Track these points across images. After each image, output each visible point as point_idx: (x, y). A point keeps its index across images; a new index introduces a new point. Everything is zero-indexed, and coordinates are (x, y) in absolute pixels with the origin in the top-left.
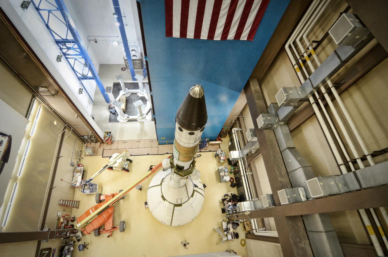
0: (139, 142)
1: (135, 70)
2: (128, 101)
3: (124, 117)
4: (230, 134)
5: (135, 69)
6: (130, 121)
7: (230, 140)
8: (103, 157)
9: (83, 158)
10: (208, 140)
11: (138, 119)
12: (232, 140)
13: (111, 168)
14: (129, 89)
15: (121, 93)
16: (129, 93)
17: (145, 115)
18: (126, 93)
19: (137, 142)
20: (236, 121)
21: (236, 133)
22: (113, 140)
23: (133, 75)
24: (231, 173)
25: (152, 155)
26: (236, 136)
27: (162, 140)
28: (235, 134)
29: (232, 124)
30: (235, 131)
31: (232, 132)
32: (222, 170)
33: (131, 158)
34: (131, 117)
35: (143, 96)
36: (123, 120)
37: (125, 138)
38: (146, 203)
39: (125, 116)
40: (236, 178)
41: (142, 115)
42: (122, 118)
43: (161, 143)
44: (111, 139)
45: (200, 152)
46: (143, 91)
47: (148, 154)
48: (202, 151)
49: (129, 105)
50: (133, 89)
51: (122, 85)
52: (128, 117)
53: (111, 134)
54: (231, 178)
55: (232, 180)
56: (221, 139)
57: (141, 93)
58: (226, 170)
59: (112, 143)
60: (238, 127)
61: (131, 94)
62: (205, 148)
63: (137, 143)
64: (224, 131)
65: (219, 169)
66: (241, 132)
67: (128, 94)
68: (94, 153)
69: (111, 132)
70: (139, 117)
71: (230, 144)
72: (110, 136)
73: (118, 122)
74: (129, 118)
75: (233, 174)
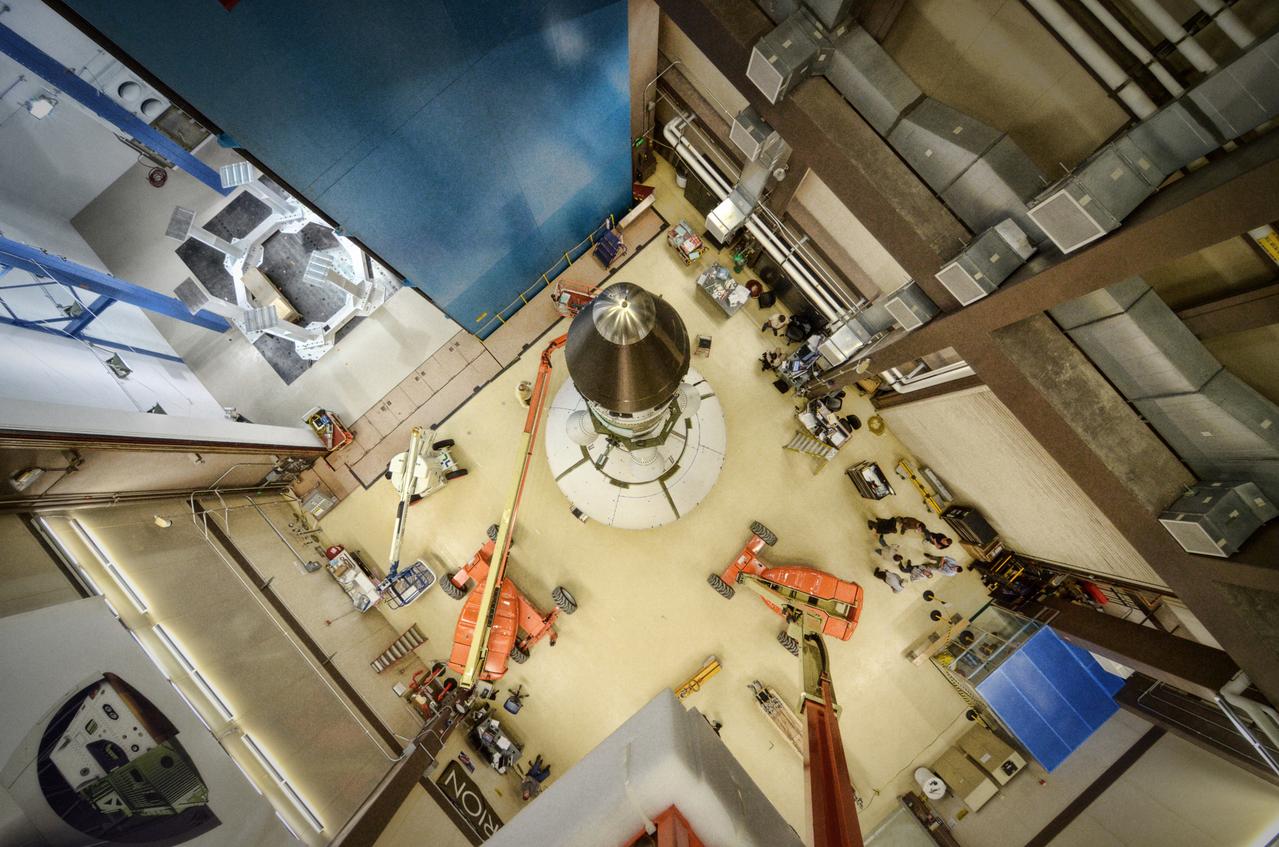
0: (423, 373)
1: (193, 153)
2: (277, 277)
3: (313, 337)
4: (668, 152)
5: (192, 149)
6: (340, 334)
7: (673, 170)
8: (366, 488)
9: (320, 530)
10: (611, 222)
11: (357, 310)
12: (681, 167)
13: (415, 499)
14: (241, 235)
15: (234, 267)
16: (253, 248)
17: (368, 286)
18: (249, 256)
19: (417, 379)
20: (658, 96)
21: (683, 139)
22: (347, 425)
23: (213, 180)
24: (738, 269)
25: (491, 384)
26: (691, 148)
27: (483, 323)
28: (682, 142)
29: (652, 114)
30: (678, 134)
31: (670, 145)
32: (709, 282)
33: (441, 434)
34: (336, 321)
35: (306, 223)
36: (320, 346)
37: (377, 394)
38: (577, 513)
39: (314, 332)
40: (763, 275)
41: (358, 291)
42: (311, 344)
43: (485, 333)
44: (342, 428)
45: (614, 272)
46: (292, 209)
47: (477, 390)
48: (615, 265)
49: (293, 288)
50: (254, 226)
51: (211, 241)
52: (327, 328)
53: (329, 414)
54: (749, 285)
55: (754, 288)
56: (647, 183)
57: (291, 222)
58: (722, 275)
59: (353, 433)
60: (678, 111)
61: (264, 244)
62: (621, 251)
63: (421, 380)
64: (640, 156)
65: (698, 285)
66: (699, 123)
67: (255, 255)
68: (335, 495)
69: (323, 408)
70: (355, 304)
71: (682, 181)
72: (330, 423)
73: (311, 363)
74: (332, 327)
75: (746, 269)
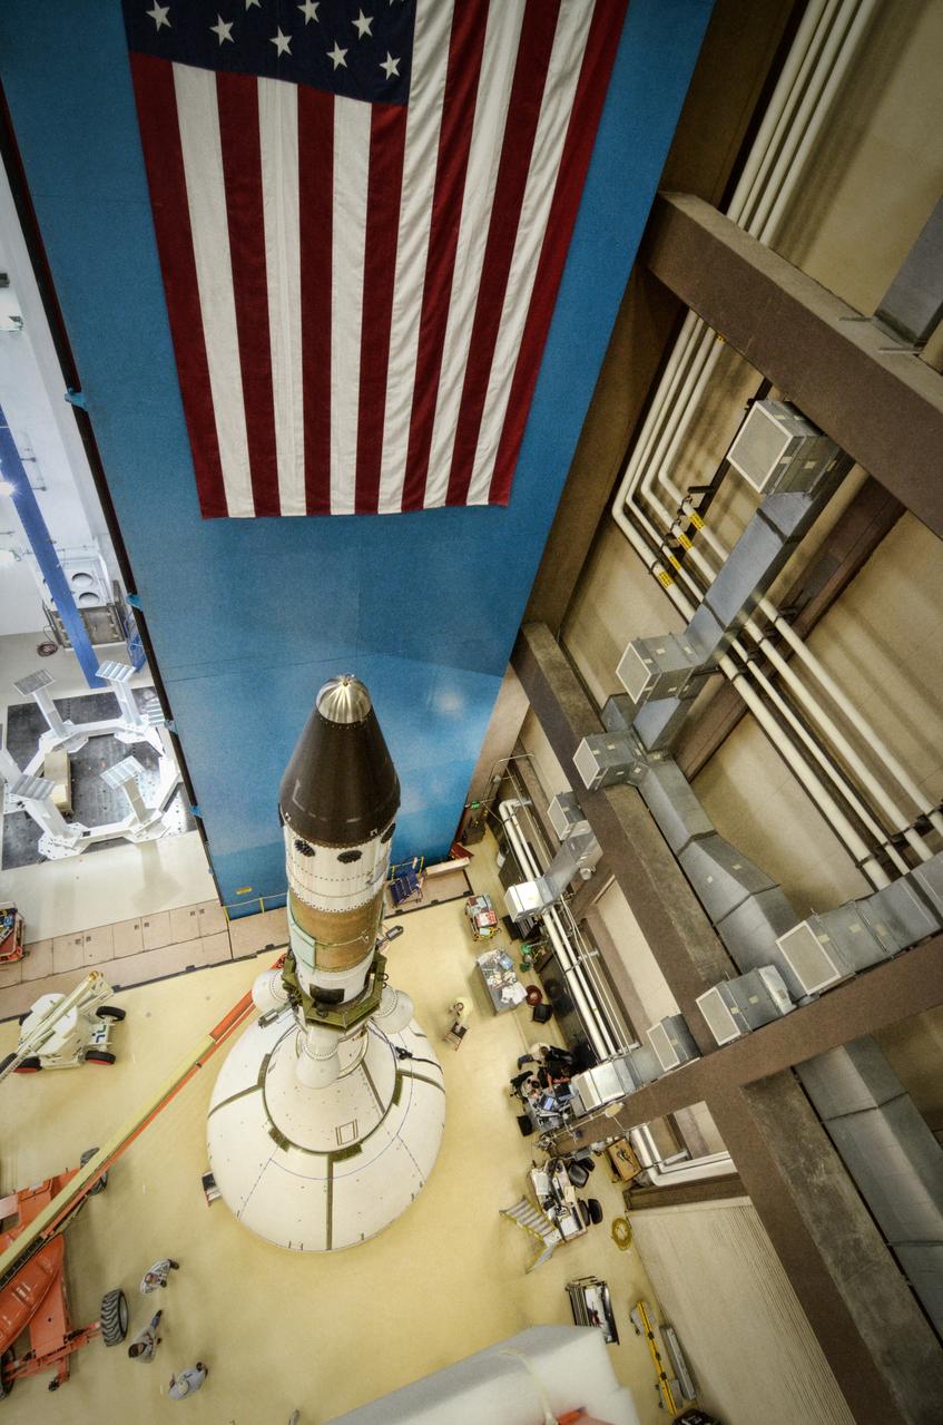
0: (147, 925)
1: (94, 647)
2: (78, 770)
3: (66, 835)
4: (495, 823)
5: (94, 643)
6: (94, 847)
7: (498, 847)
10: (419, 863)
11: (129, 832)
12: (505, 846)
13: (32, 1065)
14: (77, 722)
15: (47, 741)
16: (78, 737)
17: (154, 817)
18: (69, 741)
19: (136, 927)
20: (506, 774)
21: (514, 818)
22: (27, 940)
23: (90, 666)
24: (525, 968)
25: (209, 969)
26: (518, 827)
27: (243, 898)
28: (512, 821)
29: (496, 786)
30: (511, 812)
31: (500, 817)
32: (490, 965)
33: (116, 1001)
34: (99, 832)
35: (142, 739)
36: (66, 848)
37: (82, 923)
38: (208, 1182)
39: (71, 831)
40: (547, 986)
41: (143, 814)
42: (58, 842)
43: (238, 913)
44: (19, 940)
45: (399, 913)
46: (139, 723)
47: (191, 969)
48: (404, 908)
49: (84, 786)
50: (95, 720)
51: (47, 711)
52: (86, 834)
53: (18, 917)
54: (531, 989)
55: (534, 996)
56: (468, 848)
57: (130, 732)
58: (505, 963)
59: (25, 952)
60: (519, 795)
61: (90, 738)
62: (415, 895)
63: (139, 931)
64: (471, 820)
65: (478, 965)
66: (532, 810)
67: (76, 742)
69: (18, 907)
70: (132, 824)
71: (501, 860)
72: (12, 927)
73: (45, 859)
74: (92, 835)
75: (532, 971)
